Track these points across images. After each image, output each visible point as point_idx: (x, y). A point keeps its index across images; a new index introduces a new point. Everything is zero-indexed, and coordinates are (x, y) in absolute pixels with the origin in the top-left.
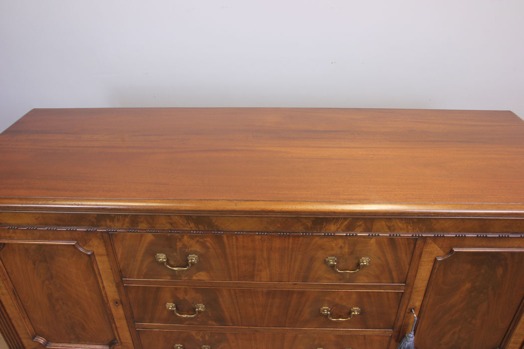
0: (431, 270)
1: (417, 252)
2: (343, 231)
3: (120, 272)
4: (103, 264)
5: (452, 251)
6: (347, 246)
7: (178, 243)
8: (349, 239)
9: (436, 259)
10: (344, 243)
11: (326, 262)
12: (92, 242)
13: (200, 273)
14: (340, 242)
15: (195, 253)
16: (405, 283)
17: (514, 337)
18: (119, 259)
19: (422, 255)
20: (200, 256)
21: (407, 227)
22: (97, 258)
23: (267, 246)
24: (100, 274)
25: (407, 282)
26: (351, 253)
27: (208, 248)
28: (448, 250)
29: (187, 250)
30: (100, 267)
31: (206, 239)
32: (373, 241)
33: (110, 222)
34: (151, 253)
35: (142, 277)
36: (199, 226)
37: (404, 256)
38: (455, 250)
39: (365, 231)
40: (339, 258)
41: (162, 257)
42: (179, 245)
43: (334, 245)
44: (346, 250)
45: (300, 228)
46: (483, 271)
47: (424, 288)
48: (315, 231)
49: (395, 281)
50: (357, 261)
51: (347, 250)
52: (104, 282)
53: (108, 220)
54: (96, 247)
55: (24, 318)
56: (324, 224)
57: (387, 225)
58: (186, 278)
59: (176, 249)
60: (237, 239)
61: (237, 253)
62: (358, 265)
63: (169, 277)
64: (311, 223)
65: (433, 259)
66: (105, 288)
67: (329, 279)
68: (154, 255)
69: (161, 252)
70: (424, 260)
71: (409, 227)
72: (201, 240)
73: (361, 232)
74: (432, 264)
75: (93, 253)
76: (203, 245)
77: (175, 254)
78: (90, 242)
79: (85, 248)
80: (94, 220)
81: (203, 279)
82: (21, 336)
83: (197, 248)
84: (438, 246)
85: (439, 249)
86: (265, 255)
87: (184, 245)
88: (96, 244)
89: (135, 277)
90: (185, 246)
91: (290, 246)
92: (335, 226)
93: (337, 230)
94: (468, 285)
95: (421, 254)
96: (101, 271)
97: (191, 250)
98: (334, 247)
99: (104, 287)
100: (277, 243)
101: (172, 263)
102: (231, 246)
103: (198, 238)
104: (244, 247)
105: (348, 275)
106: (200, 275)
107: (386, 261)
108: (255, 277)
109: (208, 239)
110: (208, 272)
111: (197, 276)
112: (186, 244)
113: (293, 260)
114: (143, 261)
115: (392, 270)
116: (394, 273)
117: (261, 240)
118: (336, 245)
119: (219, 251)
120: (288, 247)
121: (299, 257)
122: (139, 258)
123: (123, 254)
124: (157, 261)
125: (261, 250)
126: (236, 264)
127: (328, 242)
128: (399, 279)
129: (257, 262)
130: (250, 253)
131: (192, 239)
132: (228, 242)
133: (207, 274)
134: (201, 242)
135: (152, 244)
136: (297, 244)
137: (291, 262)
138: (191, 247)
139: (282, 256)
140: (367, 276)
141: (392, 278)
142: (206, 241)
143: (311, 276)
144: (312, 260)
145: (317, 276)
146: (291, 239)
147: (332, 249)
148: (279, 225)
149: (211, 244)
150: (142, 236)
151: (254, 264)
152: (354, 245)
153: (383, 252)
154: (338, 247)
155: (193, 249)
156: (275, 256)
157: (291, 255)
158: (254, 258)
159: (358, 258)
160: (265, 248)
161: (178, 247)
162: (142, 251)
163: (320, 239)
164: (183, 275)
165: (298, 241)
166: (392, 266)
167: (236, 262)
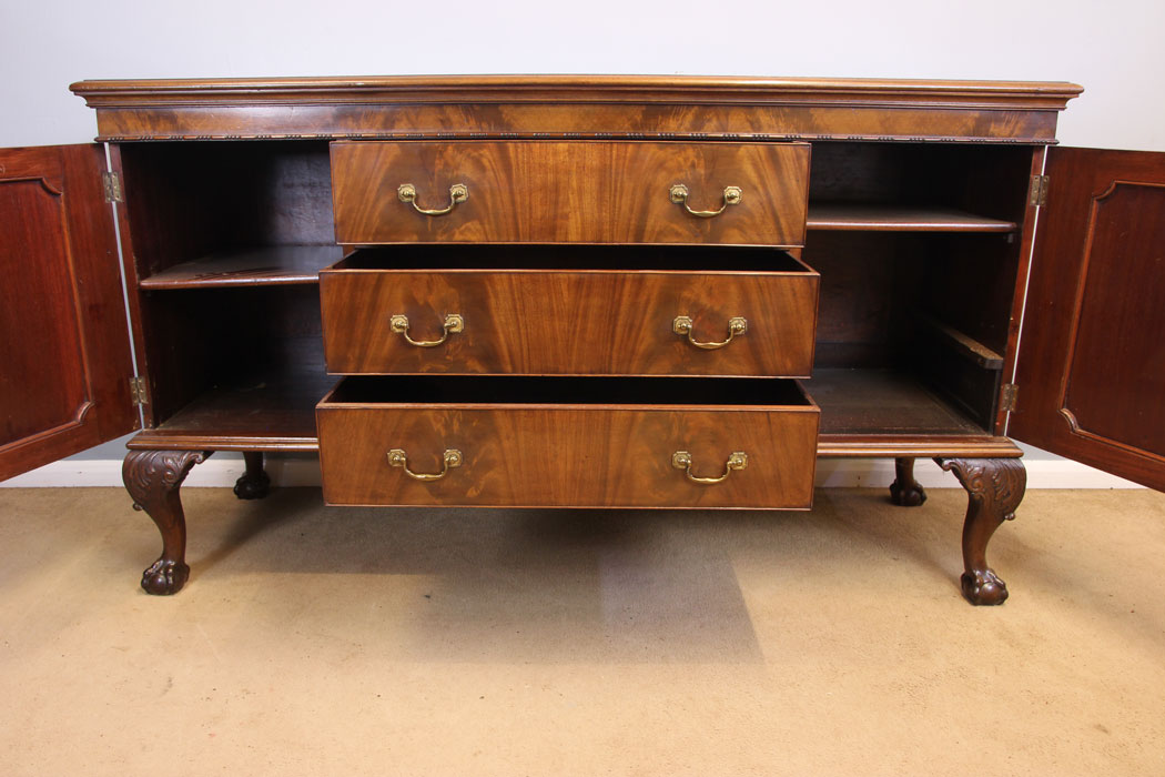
3: (336, 227)
6: (702, 162)
7: (437, 162)
8: (704, 147)
10: (698, 157)
11: (670, 195)
13: (469, 224)
14: (690, 152)
15: (462, 180)
18: (337, 199)
20: (472, 186)
23: (577, 163)
26: (710, 177)
27: (482, 169)
29: (450, 175)
31: (482, 152)
32: (742, 153)
34: (392, 183)
35: (370, 239)
36: (482, 123)
37: (794, 182)
40: (692, 185)
41: (408, 190)
42: (439, 165)
43: (681, 159)
44: (702, 171)
45: (626, 125)
49: (788, 239)
50: (720, 195)
51: (703, 172)
56: (660, 117)
58: (444, 238)
59: (433, 174)
60: (531, 150)
61: (530, 179)
62: (723, 201)
63: (415, 237)
67: (678, 234)
68: (395, 188)
69: (407, 181)
72: (475, 154)
76: (478, 164)
77: (430, 184)
81: (472, 237)
83: (467, 170)
86: (574, 184)
87: (446, 164)
89: (359, 239)
90: (447, 167)
91: (614, 163)
92: (675, 121)
93: (679, 128)
97: (457, 176)
98: (683, 163)
100: (592, 153)
101: (425, 204)
102: (521, 165)
103: (469, 150)
104: (540, 165)
105: (708, 226)
106: (468, 229)
107: (767, 194)
108: (558, 232)
109: (485, 152)
110: (482, 224)
111: (461, 233)
112: (450, 161)
113: (618, 194)
114: (377, 200)
115: (779, 214)
116: (783, 221)
117: (568, 150)
118: (686, 160)
119: (502, 176)
120: (611, 165)
121: (629, 185)
122: (372, 197)
123: (345, 187)
124: (398, 202)
125: (568, 172)
126: (527, 203)
127: (674, 154)
128: (792, 235)
129: (561, 198)
130: (550, 177)
131: (461, 153)
132: (517, 157)
133: (479, 227)
134: (473, 158)
135: (396, 165)
136: (625, 158)
137: (615, 196)
138: (457, 168)
139: (601, 184)
140: (741, 229)
141: (780, 233)
142: (481, 155)
143: (648, 228)
144: (648, 192)
145: (657, 229)
146: (615, 146)
147: (680, 169)
148: (595, 121)
149: (490, 162)
150: (380, 149)
151: (556, 203)
152: (712, 161)
153: (761, 177)
154: (689, 164)
155: (461, 172)
156: (591, 184)
157: (616, 181)
158: (556, 189)
159: (723, 188)
160: (574, 169)
161: (437, 169)
162: (379, 181)
163: (661, 149)
164: (440, 231)
165: (626, 152)
166: (777, 204)
167: (527, 198)
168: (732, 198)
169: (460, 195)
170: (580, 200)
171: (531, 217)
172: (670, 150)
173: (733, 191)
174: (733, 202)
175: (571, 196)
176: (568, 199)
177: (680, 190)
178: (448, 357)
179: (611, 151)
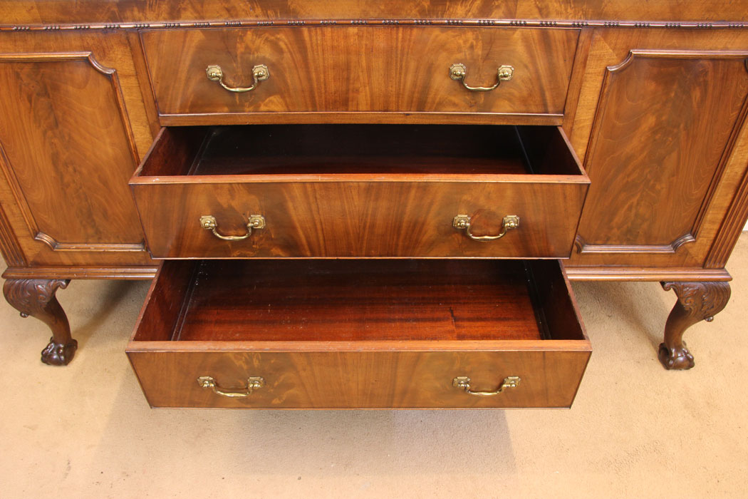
0: (599, 89)
1: (580, 57)
2: (475, 17)
3: (155, 102)
4: (130, 93)
5: (629, 54)
6: (480, 44)
7: (238, 45)
8: (483, 30)
9: (606, 68)
10: (477, 39)
11: (450, 73)
12: (114, 52)
13: (272, 98)
14: (470, 36)
15: (263, 61)
16: (563, 113)
17: (711, 212)
18: (153, 79)
19: (588, 62)
20: (272, 66)
21: (566, 10)
22: (121, 82)
23: (366, 45)
24: (126, 110)
25: (566, 111)
26: (487, 57)
27: (280, 51)
28: (624, 54)
29: (251, 57)
30: (126, 98)
31: (279, 36)
32: (518, 34)
33: (139, 12)
34: (200, 65)
35: (187, 110)
36: (269, 12)
37: (561, 62)
38: (634, 52)
39: (506, 17)
40: (469, 65)
41: (215, 71)
42: (240, 48)
43: (461, 41)
44: (479, 51)
45: (414, 13)
46: (673, 95)
47: (589, 123)
48: (435, 18)
49: (550, 109)
50: (495, 72)
51: (480, 53)
52: (133, 126)
53: (136, 9)
54: (119, 62)
55: (20, 199)
56: (448, 4)
57: (537, 7)
58: (251, 109)
59: (236, 56)
60: (323, 35)
61: (324, 59)
62: (497, 80)
63: (226, 109)
64: (428, 3)
65: (601, 69)
66: (135, 137)
67: (455, 105)
68: (204, 69)
69: (214, 62)
70: (590, 71)
71: (569, 10)
72: (273, 38)
73: (501, 18)
74: (601, 78)
75: (116, 73)
76: (275, 46)
77: (235, 65)
78: (111, 52)
79: (103, 63)
80: (115, 9)
81: (276, 109)
82: (18, 233)
83: (266, 52)
84: (610, 45)
85: (611, 51)
86: (364, 63)
87: (247, 47)
88: (119, 56)
89: (177, 112)
90: (248, 50)
91: (400, 45)
92: (463, 8)
93: (466, 15)
94: (651, 120)
95: (586, 59)
96: (127, 106)
97: (258, 57)
98: (462, 45)
99: (132, 135)
100: (380, 39)
101: (231, 81)
102: (315, 47)
103: (267, 35)
104: (333, 47)
105: (482, 99)
106: (270, 101)
107: (537, 71)
108: (350, 103)
109: (281, 36)
110: (283, 97)
111: (266, 105)
112: (250, 45)
113: (403, 71)
114: (188, 80)
115: (545, 88)
116: (548, 95)
117: (357, 34)
118: (465, 42)
119: (298, 57)
120: (397, 47)
121: (413, 65)
122: (183, 75)
123: (159, 68)
124: (208, 79)
125: (358, 53)
126: (322, 80)
127: (454, 37)
128: (554, 106)
129: (352, 76)
130: (342, 58)
131: (260, 36)
132: (311, 40)
133: (281, 100)
134: (271, 41)
135: (201, 49)
136: (410, 40)
137: (400, 74)
138: (257, 50)
139: (388, 64)
140: (510, 100)
141: (545, 105)
142: (278, 39)
143: (429, 100)
144: (430, 70)
145: (437, 100)
146: (401, 29)
147: (459, 50)
148: (382, 7)
149: (286, 45)
150: (186, 34)
151: (348, 79)
152: (490, 42)
153: (532, 56)
154: (468, 45)
155: (261, 54)
156: (379, 63)
157: (401, 61)
158: (348, 67)
159: (496, 67)
160: (363, 50)
161: (239, 52)
162: (188, 63)
163: (442, 32)
164: (247, 104)
165: (410, 36)
166: (545, 81)
167: (322, 76)
168: (505, 76)
169: (261, 76)
170: (369, 77)
171: (326, 92)
172: (450, 33)
173: (506, 70)
174: (506, 79)
175: (360, 74)
176: (359, 76)
177: (459, 69)
178: (254, 246)
179: (397, 34)
